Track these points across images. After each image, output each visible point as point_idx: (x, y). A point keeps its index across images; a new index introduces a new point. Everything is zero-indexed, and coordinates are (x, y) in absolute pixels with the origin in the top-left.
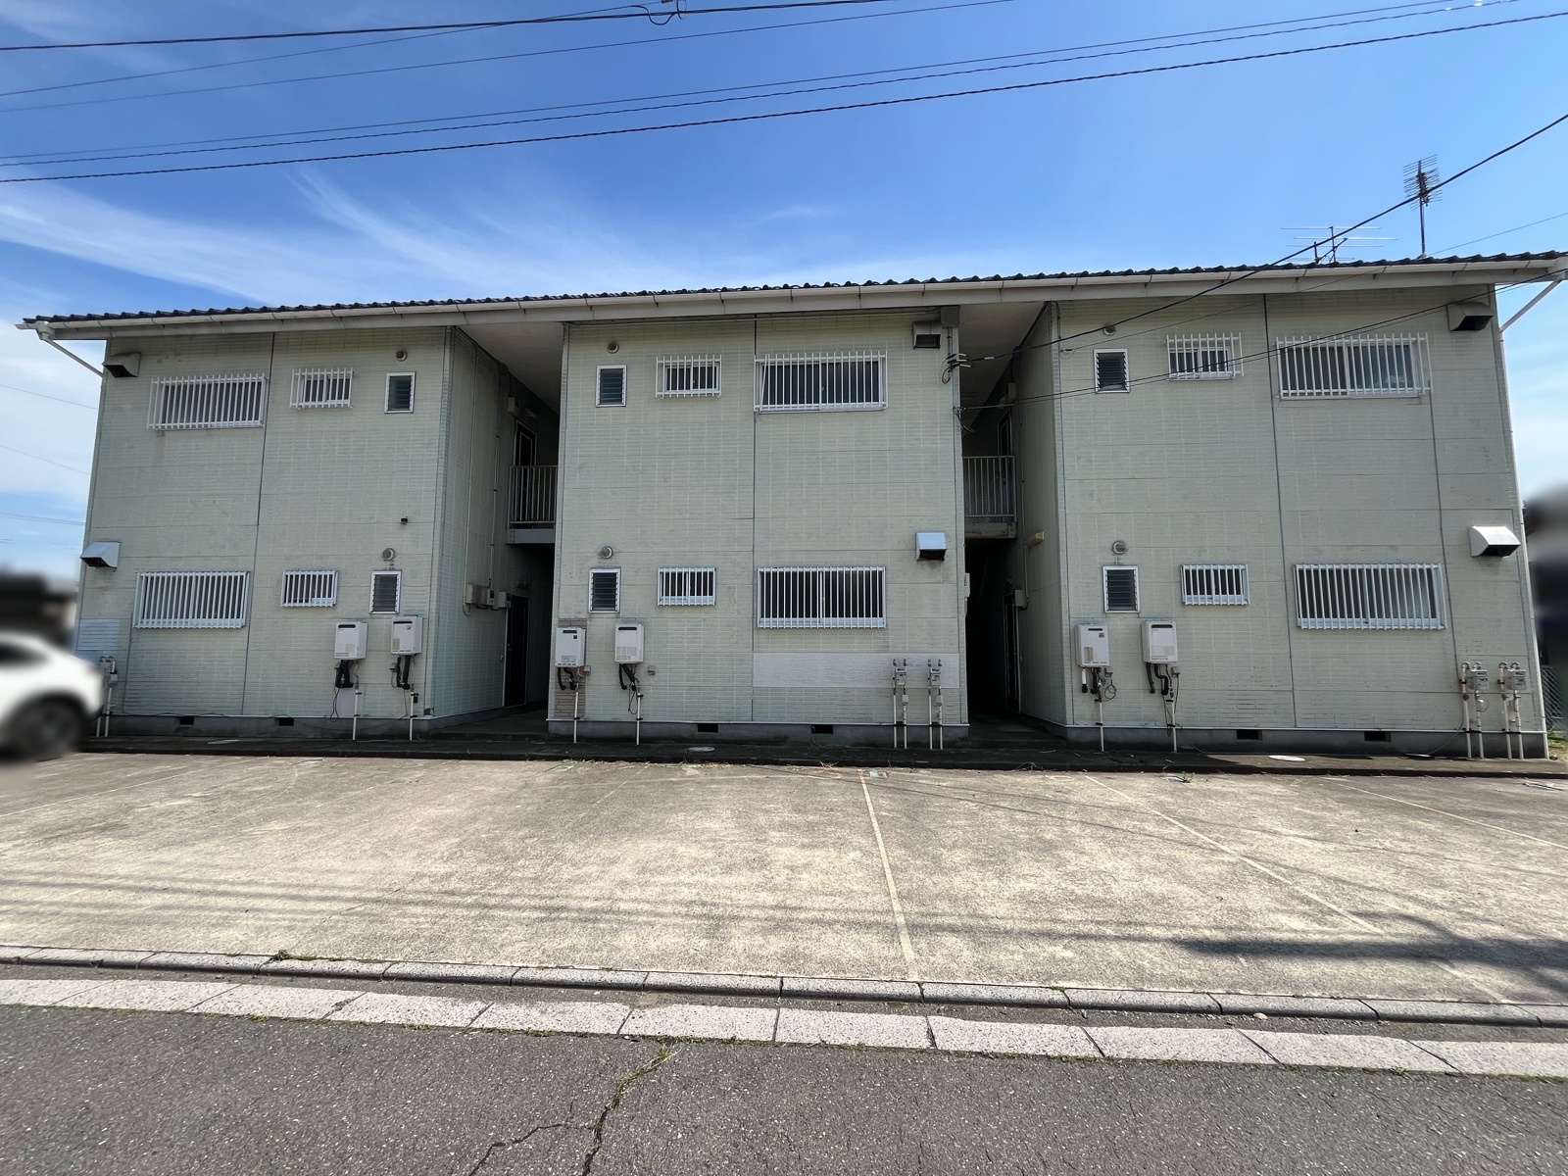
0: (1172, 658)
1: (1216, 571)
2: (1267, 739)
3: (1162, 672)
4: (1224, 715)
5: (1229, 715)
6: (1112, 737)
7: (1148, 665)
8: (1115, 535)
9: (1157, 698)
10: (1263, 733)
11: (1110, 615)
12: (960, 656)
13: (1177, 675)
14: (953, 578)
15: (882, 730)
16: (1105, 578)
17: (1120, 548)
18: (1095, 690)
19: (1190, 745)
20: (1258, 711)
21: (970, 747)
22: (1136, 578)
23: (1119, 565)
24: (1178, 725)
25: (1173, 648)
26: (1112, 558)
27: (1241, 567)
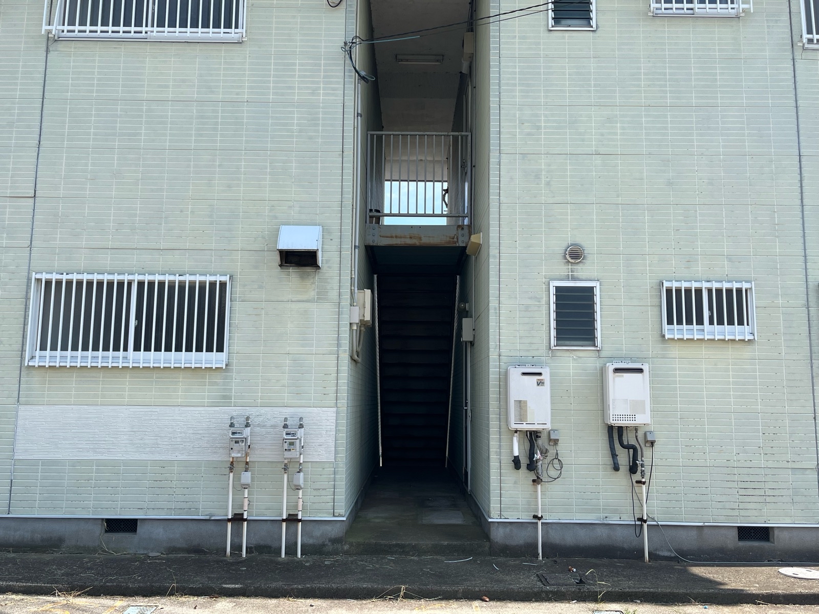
0: (643, 419)
1: (710, 291)
2: (780, 541)
3: (630, 439)
4: (720, 505)
5: (727, 505)
6: (556, 537)
7: (610, 428)
8: (568, 236)
9: (622, 478)
10: (776, 532)
11: (558, 354)
12: (337, 413)
13: (652, 443)
14: (334, 294)
15: (211, 527)
16: (553, 299)
17: (575, 255)
18: (532, 466)
19: (670, 551)
20: (768, 499)
21: (347, 553)
22: (597, 299)
23: (574, 279)
24: (653, 520)
25: (643, 402)
26: (563, 270)
27: (745, 286)
